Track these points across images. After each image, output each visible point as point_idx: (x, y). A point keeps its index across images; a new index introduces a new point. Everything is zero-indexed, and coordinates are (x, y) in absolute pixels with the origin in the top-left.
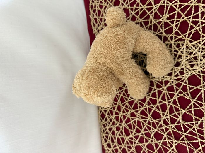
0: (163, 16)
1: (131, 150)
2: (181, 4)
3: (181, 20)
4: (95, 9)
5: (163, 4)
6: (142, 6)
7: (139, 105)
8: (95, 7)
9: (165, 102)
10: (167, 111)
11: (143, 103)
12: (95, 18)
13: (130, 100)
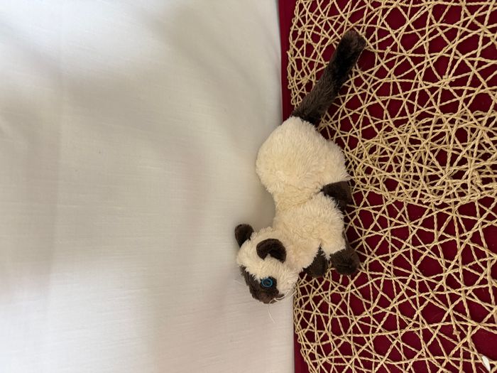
0: (442, 78)
1: (364, 348)
2: (483, 60)
3: (478, 90)
4: (301, 39)
5: (447, 55)
6: (404, 51)
7: (391, 244)
8: (302, 36)
9: (452, 238)
10: (456, 257)
11: (402, 241)
12: (298, 58)
13: (370, 236)
